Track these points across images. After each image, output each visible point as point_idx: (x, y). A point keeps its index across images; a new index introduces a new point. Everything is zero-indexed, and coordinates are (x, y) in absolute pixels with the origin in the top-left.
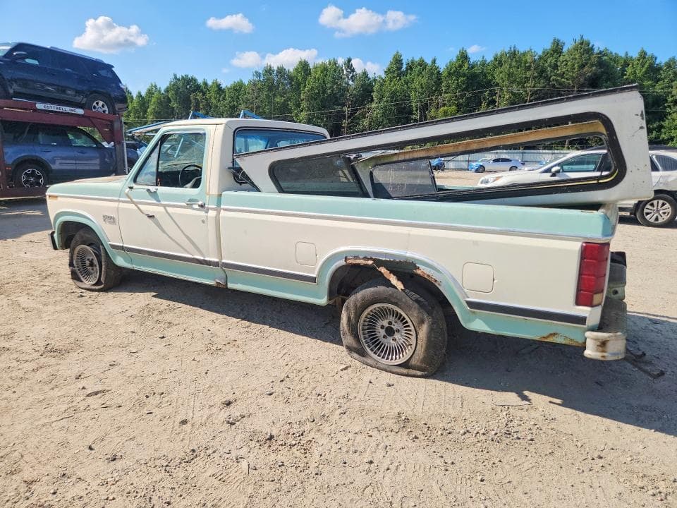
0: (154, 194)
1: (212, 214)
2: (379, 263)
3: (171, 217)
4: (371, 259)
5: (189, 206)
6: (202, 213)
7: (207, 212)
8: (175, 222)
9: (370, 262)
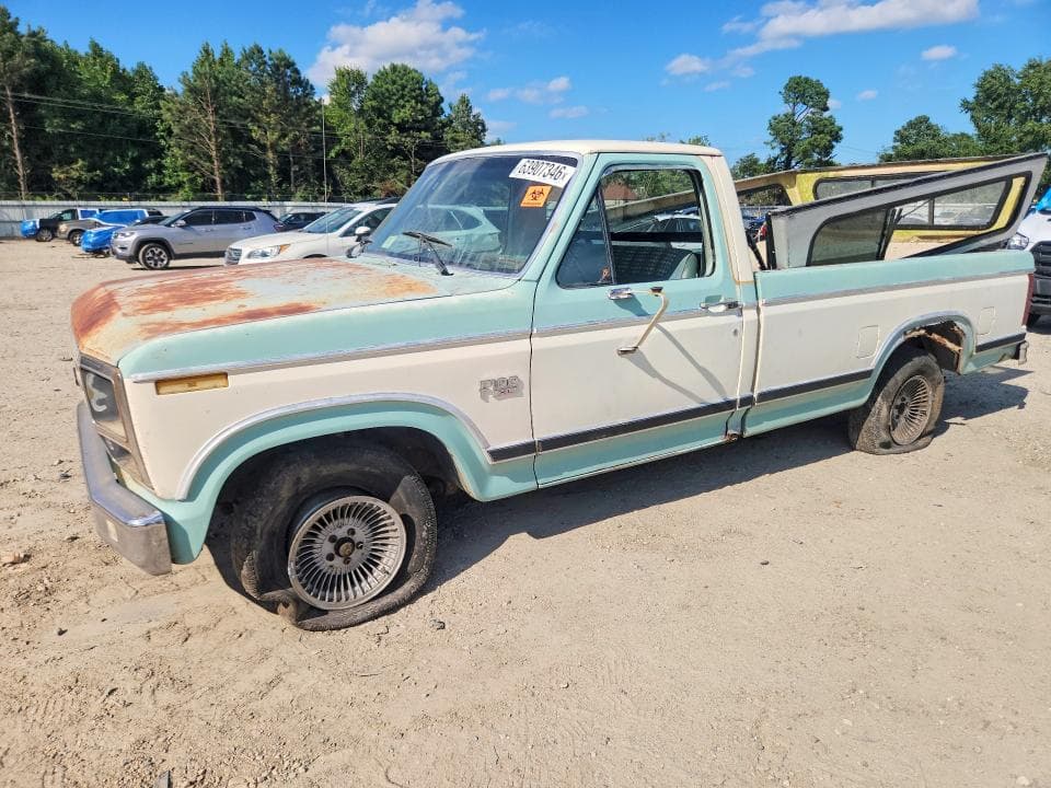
0: (630, 303)
1: (750, 315)
2: (930, 330)
3: (675, 342)
4: (922, 328)
5: (705, 311)
6: (733, 318)
7: (741, 315)
8: (682, 350)
9: (923, 332)
